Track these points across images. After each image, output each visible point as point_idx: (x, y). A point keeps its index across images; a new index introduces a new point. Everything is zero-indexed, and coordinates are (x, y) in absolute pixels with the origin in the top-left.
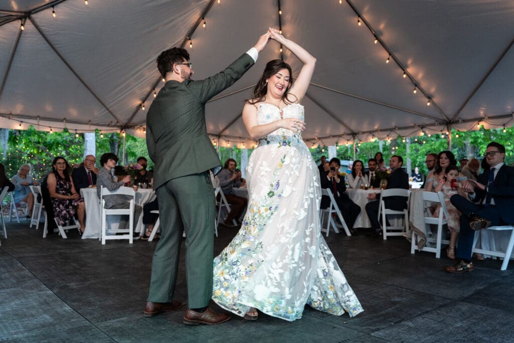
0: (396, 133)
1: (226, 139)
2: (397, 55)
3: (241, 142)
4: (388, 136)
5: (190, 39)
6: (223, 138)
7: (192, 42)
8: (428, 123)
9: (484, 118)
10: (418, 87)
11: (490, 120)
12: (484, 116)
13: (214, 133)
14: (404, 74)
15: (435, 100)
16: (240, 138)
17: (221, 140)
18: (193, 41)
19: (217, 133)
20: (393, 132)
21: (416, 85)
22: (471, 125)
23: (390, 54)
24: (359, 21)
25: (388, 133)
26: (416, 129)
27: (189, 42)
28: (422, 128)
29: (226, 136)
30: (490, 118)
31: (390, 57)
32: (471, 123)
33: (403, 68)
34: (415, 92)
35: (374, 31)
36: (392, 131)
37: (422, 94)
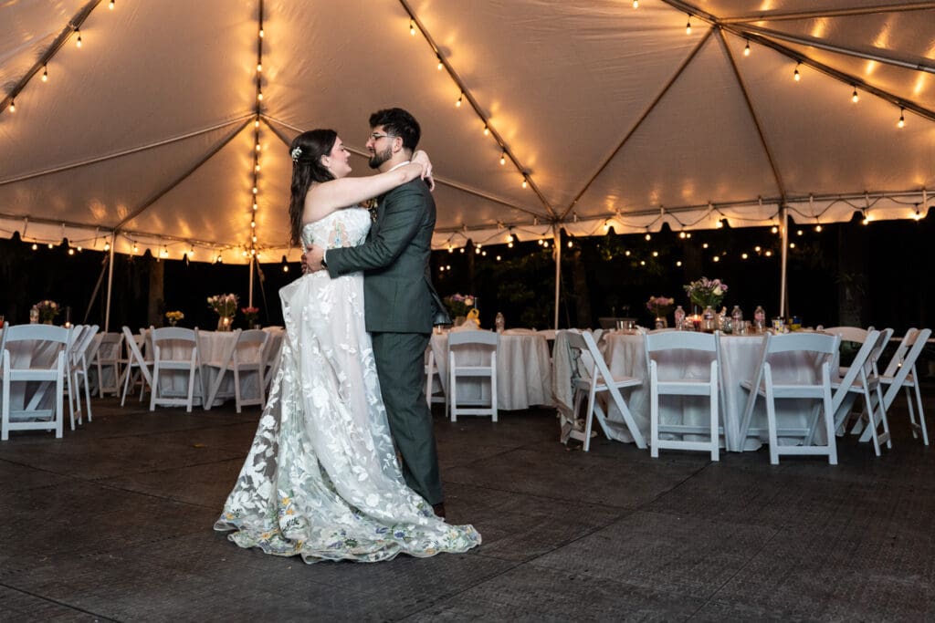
0: (464, 236)
1: (131, 237)
2: (474, 94)
3: (160, 245)
4: (449, 240)
5: (77, 30)
6: (123, 236)
7: (82, 37)
8: (519, 219)
9: (614, 215)
10: (508, 154)
11: (624, 218)
12: (614, 211)
13: (107, 225)
14: (486, 127)
15: (535, 178)
16: (159, 236)
17: (119, 237)
18: (84, 34)
19: (112, 226)
20: (457, 235)
21: (505, 150)
22: (594, 225)
23: (463, 92)
24: (411, 27)
25: (448, 236)
26: (499, 231)
27: (75, 36)
28: (510, 228)
29: (130, 232)
30: (624, 214)
31: (463, 97)
32: (592, 223)
33: (484, 117)
34: (503, 162)
35: (437, 47)
36: (456, 232)
37: (514, 168)
